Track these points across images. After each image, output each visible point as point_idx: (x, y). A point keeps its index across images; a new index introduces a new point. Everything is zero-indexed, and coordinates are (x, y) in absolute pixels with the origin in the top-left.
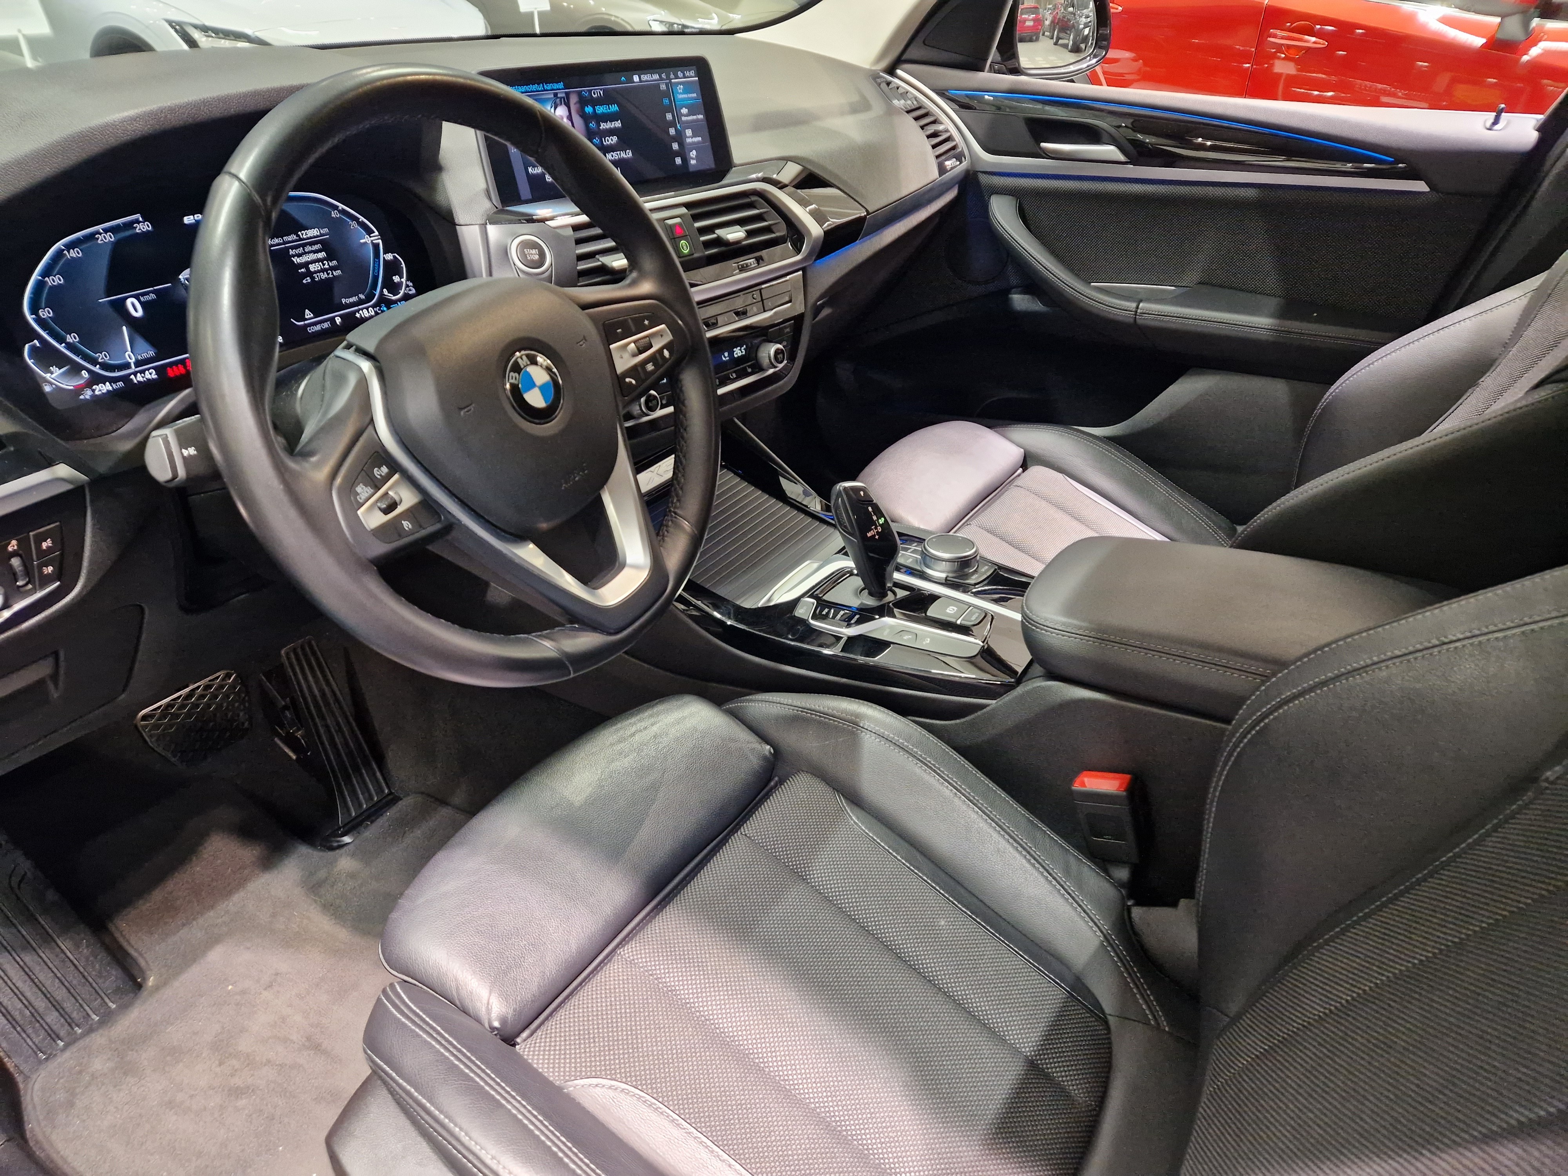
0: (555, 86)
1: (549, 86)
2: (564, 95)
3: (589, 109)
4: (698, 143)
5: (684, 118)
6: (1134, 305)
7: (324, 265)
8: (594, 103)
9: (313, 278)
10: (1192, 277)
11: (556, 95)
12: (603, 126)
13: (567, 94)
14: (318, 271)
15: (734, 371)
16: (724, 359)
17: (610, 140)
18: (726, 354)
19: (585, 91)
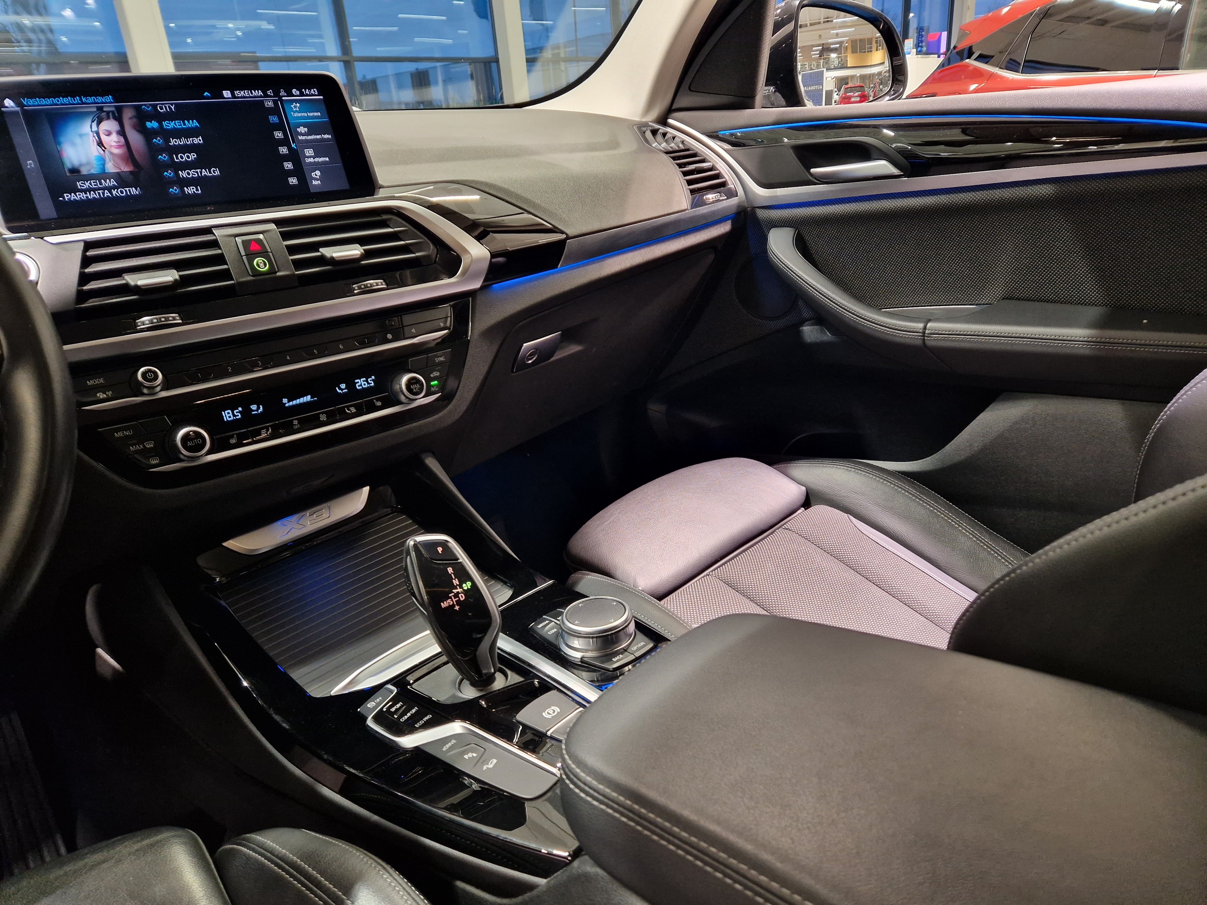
0: (100, 99)
1: (91, 99)
2: (113, 109)
3: (152, 125)
4: (324, 163)
5: (300, 138)
6: (921, 325)
8: (160, 118)
10: (995, 291)
11: (100, 109)
12: (174, 142)
13: (119, 110)
15: (351, 406)
16: (339, 391)
17: (185, 157)
18: (343, 386)
19: (146, 105)
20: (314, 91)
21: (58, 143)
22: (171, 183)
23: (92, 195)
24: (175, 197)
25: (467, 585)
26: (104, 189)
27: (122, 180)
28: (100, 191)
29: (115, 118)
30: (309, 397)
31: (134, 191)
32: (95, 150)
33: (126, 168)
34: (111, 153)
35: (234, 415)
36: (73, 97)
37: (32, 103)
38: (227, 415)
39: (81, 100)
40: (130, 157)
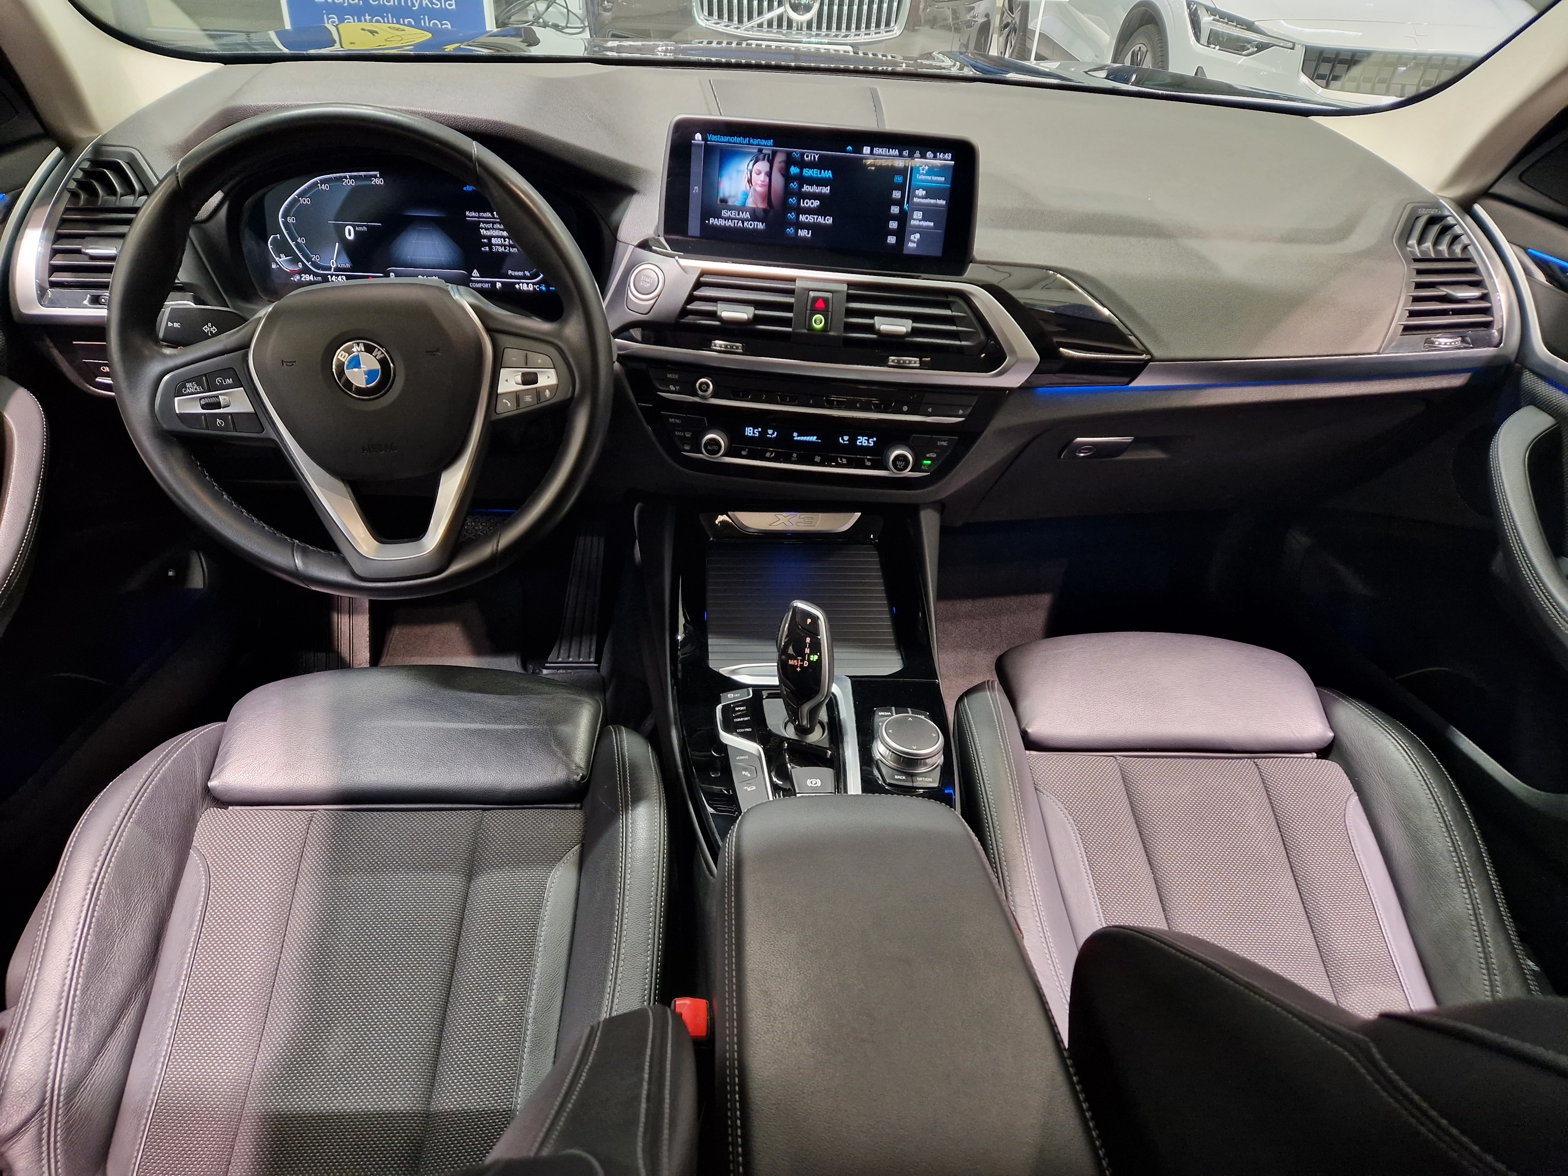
0: (763, 142)
1: (756, 141)
2: (770, 152)
3: (794, 170)
4: (928, 227)
5: (916, 200)
7: (505, 241)
8: (802, 165)
9: (491, 248)
11: (760, 151)
12: (806, 188)
13: (774, 153)
14: (499, 245)
15: (844, 458)
16: (841, 441)
17: (810, 203)
18: (846, 438)
19: (796, 152)
20: (949, 156)
21: (720, 175)
22: (790, 224)
23: (729, 223)
24: (788, 237)
25: (814, 658)
26: (739, 219)
28: (736, 221)
29: (768, 161)
30: (815, 437)
31: (760, 226)
32: (744, 185)
33: (761, 205)
34: (755, 190)
35: (754, 433)
36: (745, 137)
37: (714, 139)
38: (749, 431)
39: (749, 141)
40: (768, 196)
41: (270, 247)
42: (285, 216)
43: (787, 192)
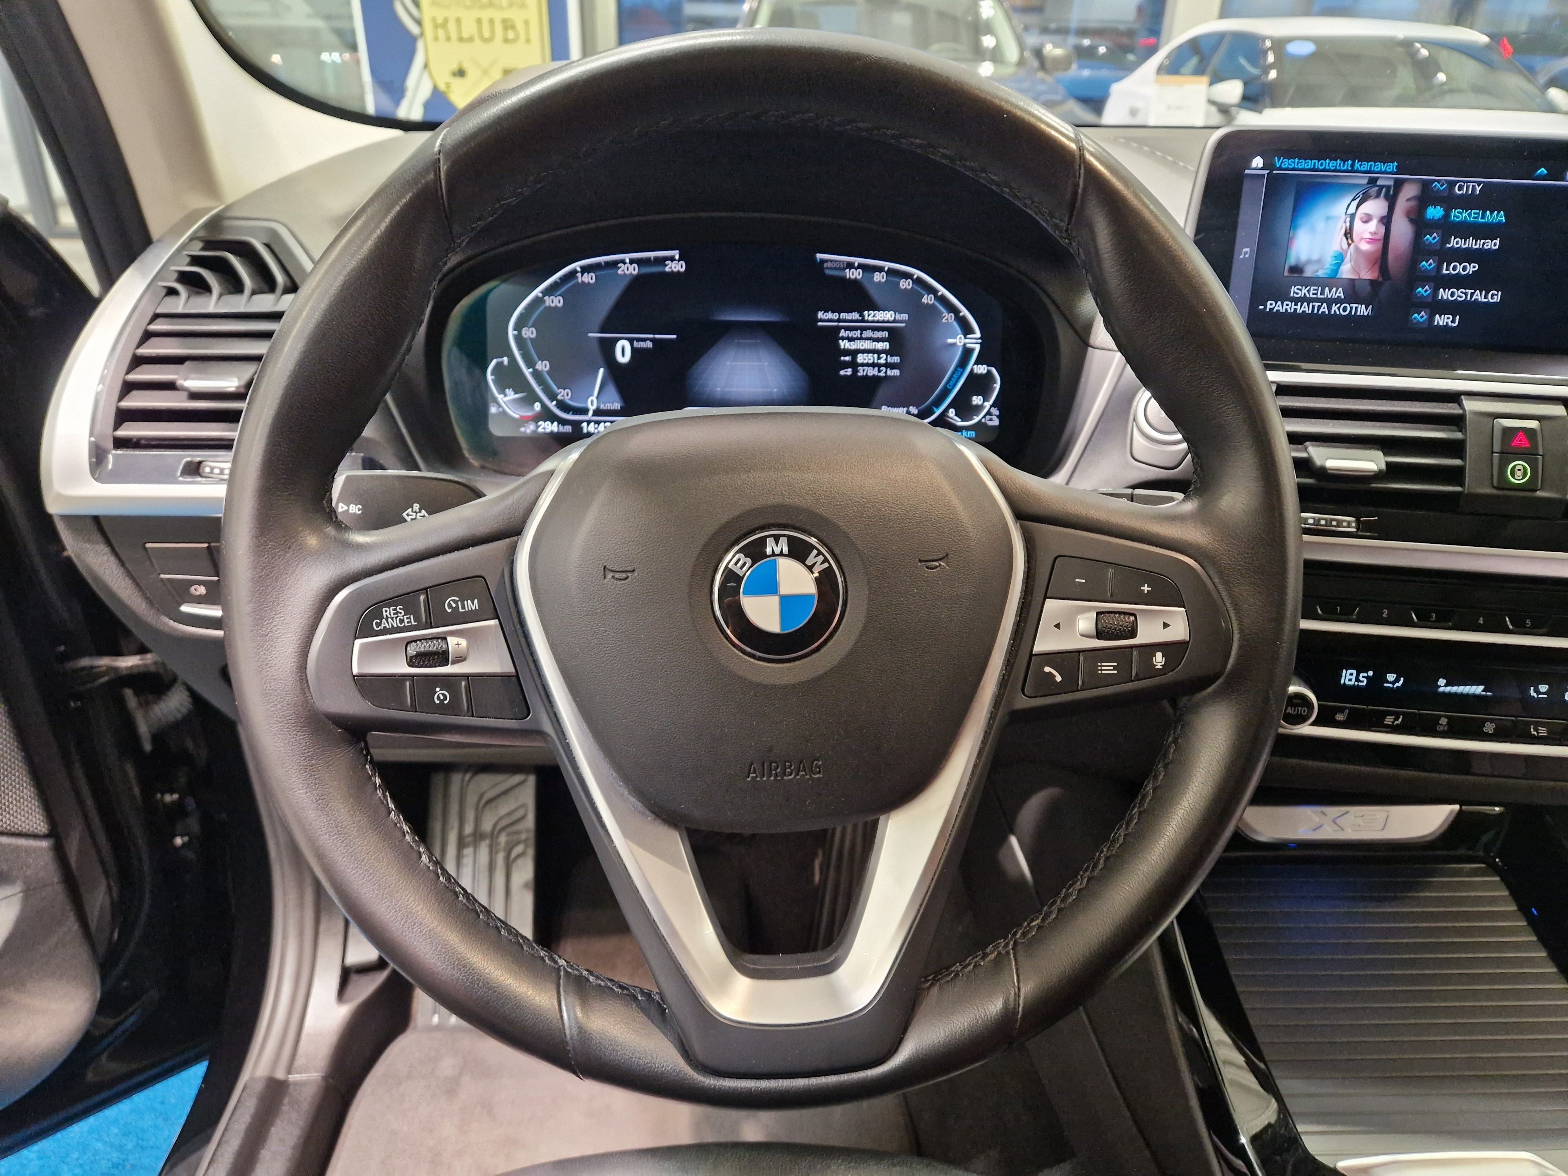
0: (1379, 166)
1: (1366, 166)
2: (1391, 183)
3: (1434, 212)
7: (879, 358)
8: (1450, 202)
9: (855, 371)
11: (1372, 181)
12: (1455, 243)
13: (1399, 185)
14: (868, 365)
15: (1543, 725)
16: (1533, 693)
17: (1460, 268)
18: (1544, 688)
19: (1439, 182)
21: (1293, 228)
22: (1421, 305)
23: (1305, 308)
24: (1417, 328)
26: (1322, 301)
27: (1353, 292)
28: (1317, 304)
29: (1387, 197)
30: (1482, 687)
31: (1363, 310)
32: (1338, 242)
33: (1367, 274)
34: (1357, 249)
35: (1357, 680)
36: (1344, 160)
37: (1286, 165)
38: (1348, 677)
39: (1352, 165)
40: (1381, 259)
41: (490, 377)
42: (518, 327)
43: (1418, 250)
